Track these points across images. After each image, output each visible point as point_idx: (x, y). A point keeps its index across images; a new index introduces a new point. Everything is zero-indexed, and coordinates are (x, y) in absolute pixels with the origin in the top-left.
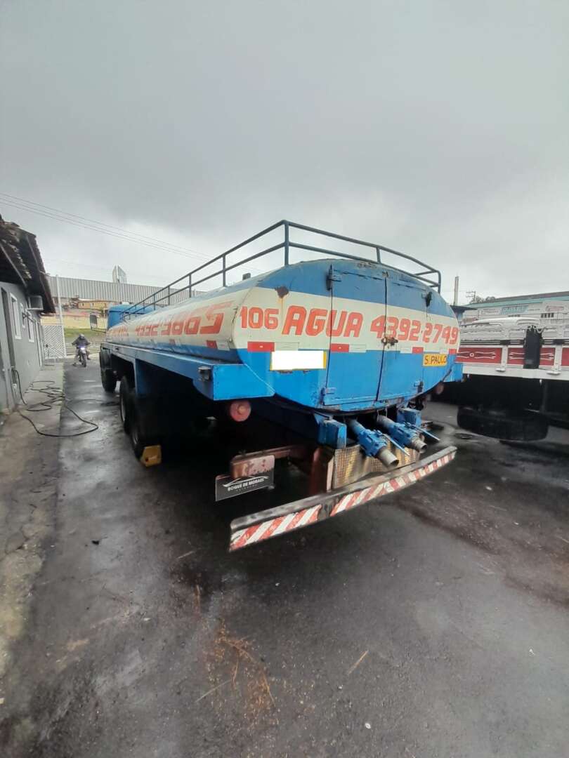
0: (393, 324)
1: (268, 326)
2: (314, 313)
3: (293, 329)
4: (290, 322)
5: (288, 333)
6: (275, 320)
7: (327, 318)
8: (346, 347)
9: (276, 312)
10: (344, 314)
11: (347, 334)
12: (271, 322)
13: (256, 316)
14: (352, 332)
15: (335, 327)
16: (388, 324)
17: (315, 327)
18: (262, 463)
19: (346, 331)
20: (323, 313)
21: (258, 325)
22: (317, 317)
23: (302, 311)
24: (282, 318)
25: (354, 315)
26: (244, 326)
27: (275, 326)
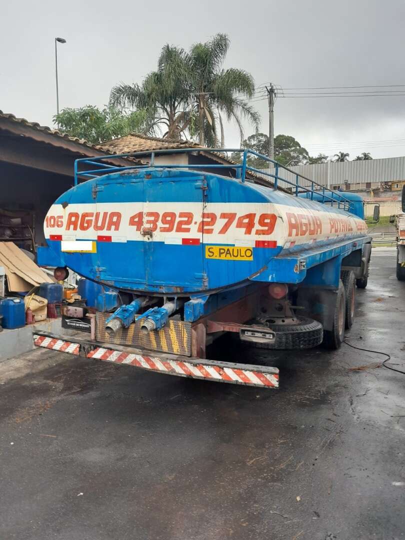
0: (152, 218)
1: (58, 226)
2: (84, 215)
3: (72, 227)
4: (70, 223)
5: (69, 229)
6: (62, 222)
7: (93, 218)
8: (109, 238)
9: (61, 217)
10: (105, 214)
11: (109, 229)
12: (60, 223)
13: (52, 220)
14: (113, 227)
15: (99, 224)
16: (145, 219)
17: (86, 225)
18: (75, 311)
19: (108, 226)
20: (91, 215)
21: (53, 226)
22: (87, 218)
23: (76, 215)
24: (65, 220)
25: (113, 214)
26: (47, 227)
27: (62, 226)
